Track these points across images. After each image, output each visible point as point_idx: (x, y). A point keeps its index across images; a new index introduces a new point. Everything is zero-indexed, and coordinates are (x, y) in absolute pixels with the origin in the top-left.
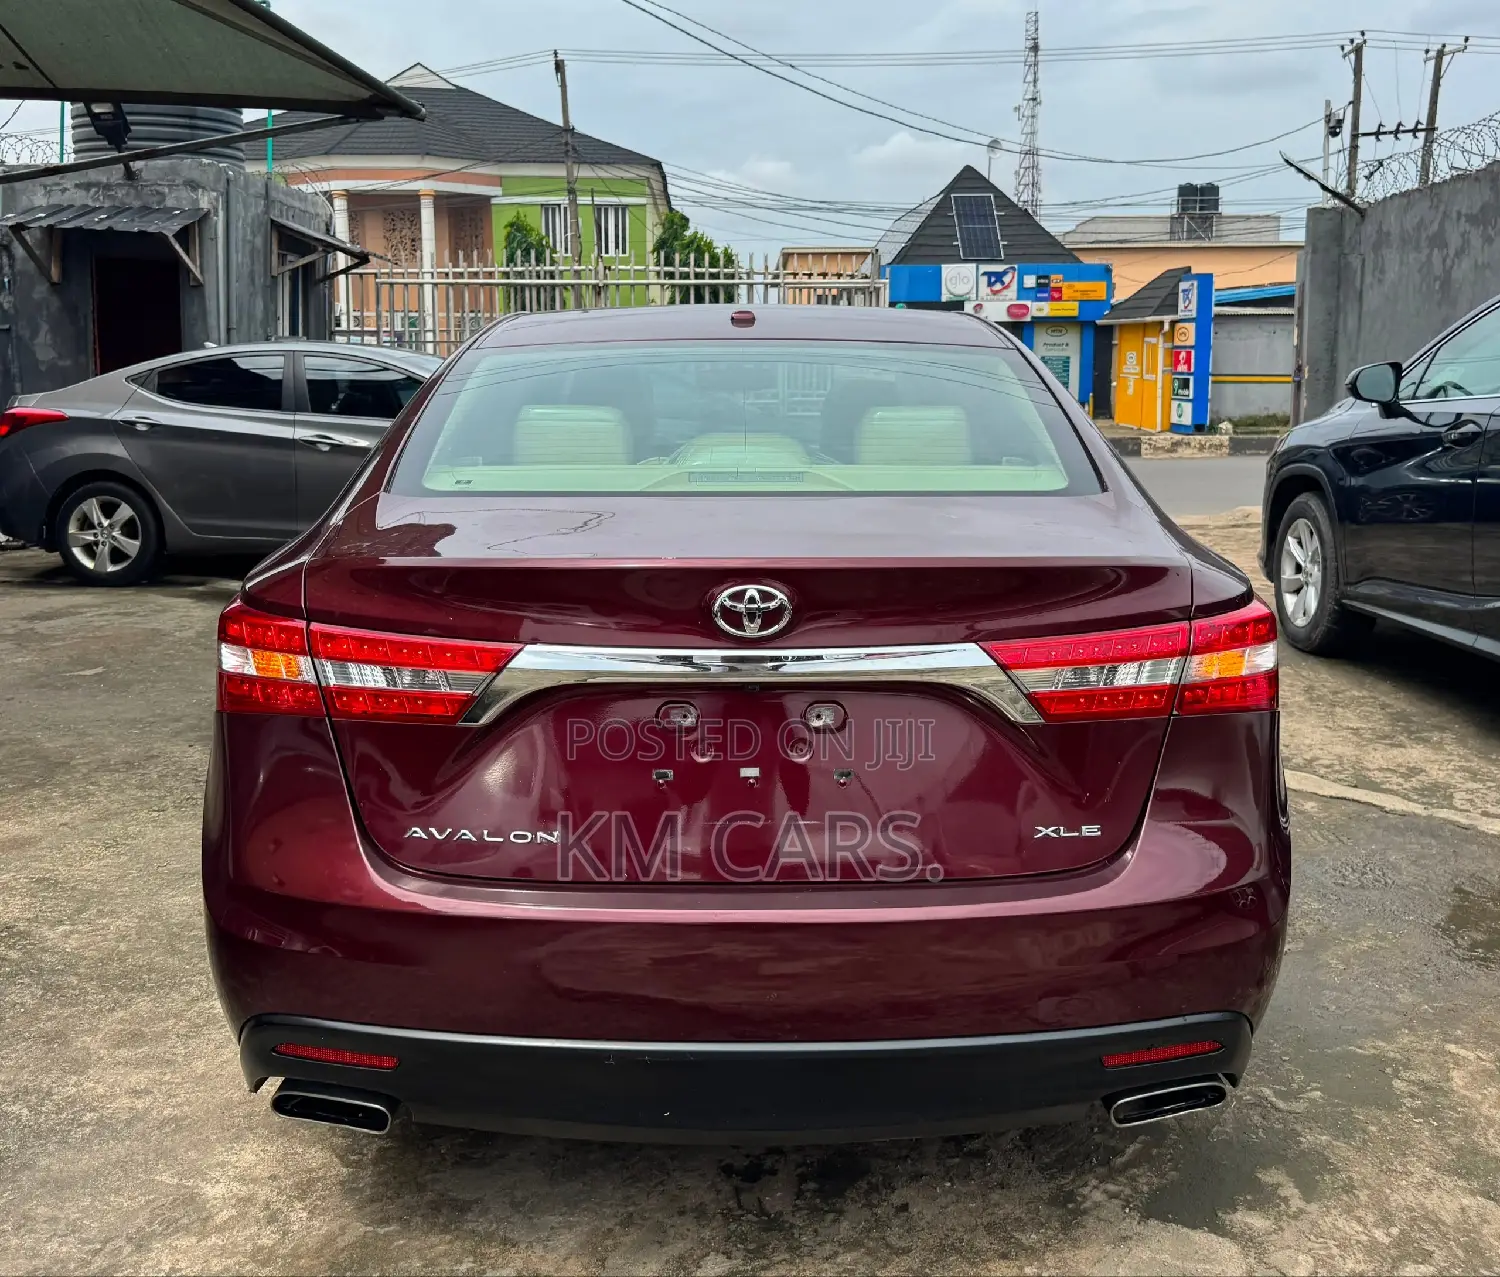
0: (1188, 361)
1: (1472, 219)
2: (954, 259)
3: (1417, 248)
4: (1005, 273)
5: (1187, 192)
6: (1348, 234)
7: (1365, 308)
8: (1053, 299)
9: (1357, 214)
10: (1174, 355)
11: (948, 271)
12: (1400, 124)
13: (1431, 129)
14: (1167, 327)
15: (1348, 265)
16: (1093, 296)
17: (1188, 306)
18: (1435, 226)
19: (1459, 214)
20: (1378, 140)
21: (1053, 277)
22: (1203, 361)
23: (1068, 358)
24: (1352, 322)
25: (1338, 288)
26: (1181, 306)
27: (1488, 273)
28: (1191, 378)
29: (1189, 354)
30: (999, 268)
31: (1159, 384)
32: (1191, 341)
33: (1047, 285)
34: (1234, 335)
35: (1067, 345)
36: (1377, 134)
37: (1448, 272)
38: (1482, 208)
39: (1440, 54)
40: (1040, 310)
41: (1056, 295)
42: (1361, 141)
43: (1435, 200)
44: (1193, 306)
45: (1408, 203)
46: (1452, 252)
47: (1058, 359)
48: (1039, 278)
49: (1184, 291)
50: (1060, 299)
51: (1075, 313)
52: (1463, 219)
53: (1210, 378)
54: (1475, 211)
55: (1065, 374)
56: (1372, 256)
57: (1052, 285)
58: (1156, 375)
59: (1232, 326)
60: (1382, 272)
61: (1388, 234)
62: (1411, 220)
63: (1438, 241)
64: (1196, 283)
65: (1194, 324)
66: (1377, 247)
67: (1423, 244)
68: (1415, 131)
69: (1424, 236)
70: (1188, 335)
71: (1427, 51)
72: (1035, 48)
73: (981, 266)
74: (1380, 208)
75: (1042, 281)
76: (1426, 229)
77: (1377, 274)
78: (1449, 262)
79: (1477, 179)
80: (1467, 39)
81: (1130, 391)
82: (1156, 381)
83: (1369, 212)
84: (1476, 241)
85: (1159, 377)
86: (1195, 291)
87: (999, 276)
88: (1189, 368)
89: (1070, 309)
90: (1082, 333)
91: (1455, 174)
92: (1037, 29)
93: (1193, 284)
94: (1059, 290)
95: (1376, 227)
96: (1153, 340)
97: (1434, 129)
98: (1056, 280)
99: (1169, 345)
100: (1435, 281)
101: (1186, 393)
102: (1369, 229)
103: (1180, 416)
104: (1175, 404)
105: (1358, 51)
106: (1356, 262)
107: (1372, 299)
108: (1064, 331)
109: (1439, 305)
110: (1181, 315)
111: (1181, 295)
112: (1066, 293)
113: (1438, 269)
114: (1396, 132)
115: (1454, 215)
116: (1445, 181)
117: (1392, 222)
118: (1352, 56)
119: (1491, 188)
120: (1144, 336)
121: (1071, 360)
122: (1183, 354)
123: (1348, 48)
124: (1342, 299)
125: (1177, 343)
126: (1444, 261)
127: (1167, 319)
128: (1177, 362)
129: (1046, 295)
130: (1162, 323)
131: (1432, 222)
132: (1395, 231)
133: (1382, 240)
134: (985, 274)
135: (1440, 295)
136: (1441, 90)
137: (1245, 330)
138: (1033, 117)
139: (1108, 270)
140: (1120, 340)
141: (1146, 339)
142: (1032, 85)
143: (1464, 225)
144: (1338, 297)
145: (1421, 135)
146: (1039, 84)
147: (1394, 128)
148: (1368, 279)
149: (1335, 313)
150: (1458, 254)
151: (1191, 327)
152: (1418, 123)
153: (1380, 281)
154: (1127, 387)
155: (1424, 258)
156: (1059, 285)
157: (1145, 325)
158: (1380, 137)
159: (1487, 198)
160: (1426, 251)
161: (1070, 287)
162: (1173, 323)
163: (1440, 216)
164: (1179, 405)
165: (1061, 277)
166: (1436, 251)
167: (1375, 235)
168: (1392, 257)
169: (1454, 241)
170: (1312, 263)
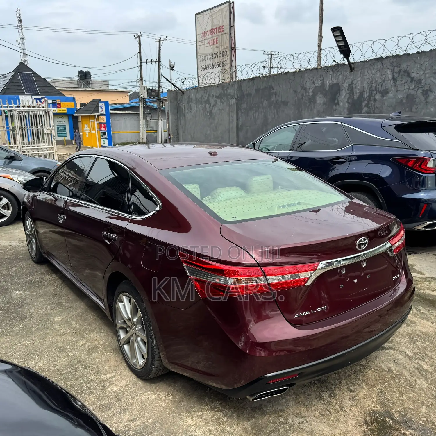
0: (104, 127)
1: (217, 97)
2: (23, 94)
3: (201, 103)
4: (41, 99)
5: (81, 72)
6: (179, 98)
7: (186, 119)
8: (58, 107)
9: (181, 93)
10: (100, 125)
11: (21, 97)
12: (152, 60)
13: (159, 62)
14: (97, 117)
15: (180, 107)
16: (70, 107)
17: (102, 110)
18: (206, 98)
19: (213, 96)
20: (147, 64)
21: (57, 100)
22: (109, 127)
23: (65, 126)
24: (183, 122)
25: (177, 113)
26: (100, 111)
27: (223, 111)
28: (106, 132)
29: (104, 125)
30: (40, 97)
31: (97, 134)
32: (105, 121)
33: (56, 103)
34: (115, 119)
35: (64, 122)
36: (147, 62)
37: (211, 111)
38: (220, 94)
39: (160, 41)
40: (55, 111)
41: (59, 106)
42: (143, 64)
43: (206, 91)
44: (104, 110)
45: (197, 91)
46: (212, 106)
47: (62, 126)
48: (53, 100)
49: (100, 106)
50: (60, 107)
51: (66, 112)
52: (214, 97)
53: (112, 132)
54: (218, 94)
55: (65, 131)
56: (187, 104)
57: (57, 103)
58: (95, 131)
59: (115, 117)
60: (191, 109)
61: (192, 99)
62: (199, 95)
63: (208, 102)
64: (104, 104)
65: (105, 116)
66: (188, 102)
67: (203, 102)
68: (156, 62)
69: (203, 100)
70: (103, 119)
71: (156, 39)
72: (20, 21)
73: (33, 96)
74: (188, 91)
75: (54, 102)
76: (203, 99)
77: (189, 110)
78: (211, 108)
79: (218, 86)
80: (166, 37)
81: (87, 136)
82: (95, 133)
83: (185, 92)
84: (219, 103)
85: (96, 132)
86: (104, 106)
87: (40, 100)
88: (105, 129)
89: (64, 110)
90: (68, 119)
91: (211, 84)
92: (20, 15)
93: (103, 104)
94: (60, 105)
95: (187, 97)
96: (93, 121)
97: (160, 62)
98: (58, 101)
99: (98, 122)
100: (207, 113)
101: (105, 136)
102: (185, 97)
103: (104, 144)
104: (102, 140)
105: (139, 37)
106: (183, 106)
107: (189, 116)
108: (63, 118)
109: (209, 119)
110: (100, 113)
111: (100, 108)
112: (62, 106)
113: (208, 109)
114: (151, 62)
115: (212, 95)
116: (208, 86)
117: (193, 96)
118: (138, 39)
119: (222, 89)
120: (90, 119)
121: (66, 127)
122: (103, 125)
123: (136, 36)
124: (179, 116)
125: (100, 122)
126: (210, 108)
127: (96, 114)
128: (101, 127)
129: (56, 106)
130: (95, 116)
131: (205, 97)
132: (194, 98)
133: (190, 100)
134: (35, 99)
135: (209, 116)
136: (161, 51)
137: (118, 118)
138: (23, 44)
139: (74, 98)
140: (82, 120)
141: (90, 120)
142: (21, 33)
143: (215, 99)
144: (177, 115)
145: (157, 63)
146: (23, 33)
147: (150, 61)
148: (187, 111)
149: (177, 120)
150: (213, 106)
151: (104, 117)
152: (156, 60)
153: (190, 112)
154: (86, 135)
155: (203, 106)
156: (59, 103)
157: (89, 116)
158: (148, 63)
159: (221, 92)
160: (204, 104)
161: (63, 104)
162: (98, 116)
163: (207, 96)
164: (103, 140)
165: (60, 100)
166: (207, 105)
167: (187, 99)
168: (193, 105)
169: (212, 103)
170: (170, 106)
